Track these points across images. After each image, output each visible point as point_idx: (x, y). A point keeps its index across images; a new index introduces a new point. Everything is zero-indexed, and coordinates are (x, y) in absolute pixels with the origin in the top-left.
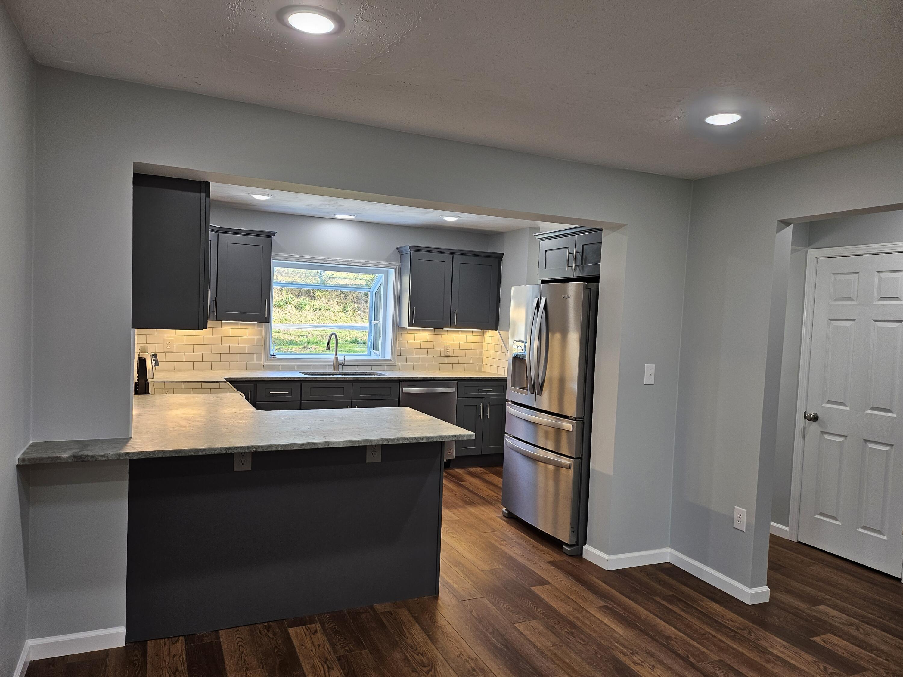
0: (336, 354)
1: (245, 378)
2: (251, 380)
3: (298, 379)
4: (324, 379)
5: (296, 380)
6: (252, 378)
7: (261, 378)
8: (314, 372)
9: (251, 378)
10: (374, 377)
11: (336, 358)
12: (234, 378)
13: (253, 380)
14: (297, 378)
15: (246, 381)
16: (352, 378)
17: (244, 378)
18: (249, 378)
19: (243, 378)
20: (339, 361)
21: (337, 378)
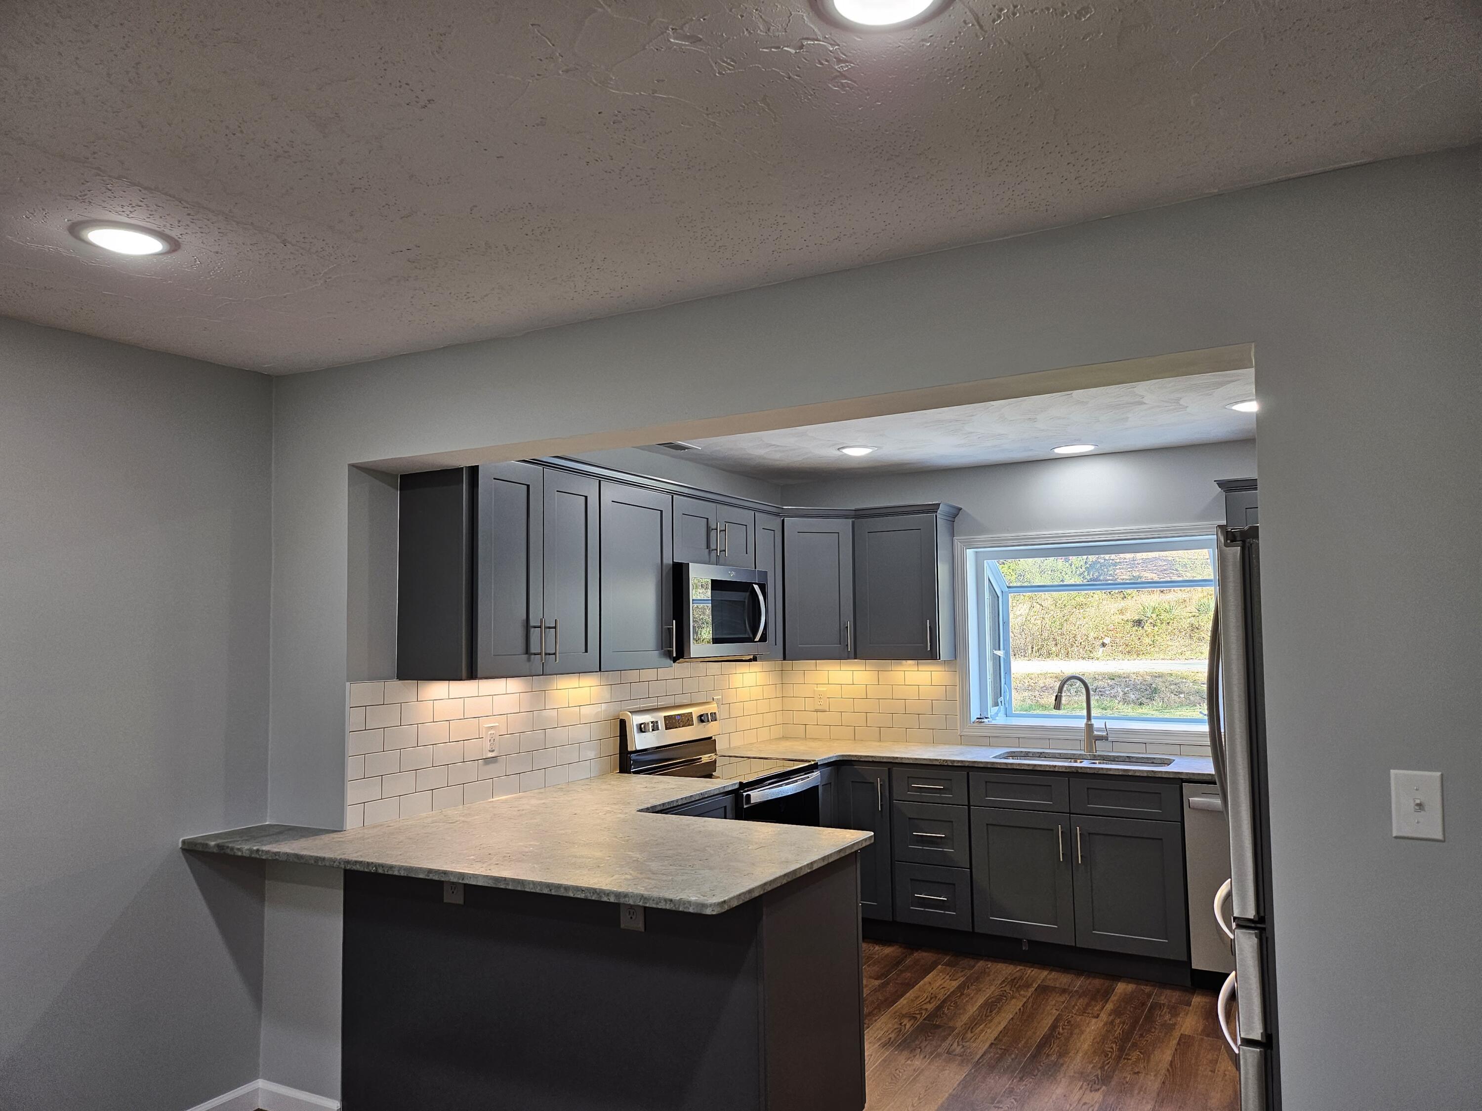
0: (1089, 717)
1: (872, 757)
2: (882, 760)
3: (959, 764)
4: (1009, 767)
5: (955, 764)
6: (883, 757)
7: (897, 758)
8: (1041, 753)
9: (881, 757)
10: (1116, 769)
11: (1090, 727)
12: (856, 756)
13: (885, 760)
14: (958, 761)
15: (873, 762)
16: (1066, 767)
17: (870, 756)
18: (878, 757)
19: (868, 756)
20: (1096, 733)
21: (1035, 765)
